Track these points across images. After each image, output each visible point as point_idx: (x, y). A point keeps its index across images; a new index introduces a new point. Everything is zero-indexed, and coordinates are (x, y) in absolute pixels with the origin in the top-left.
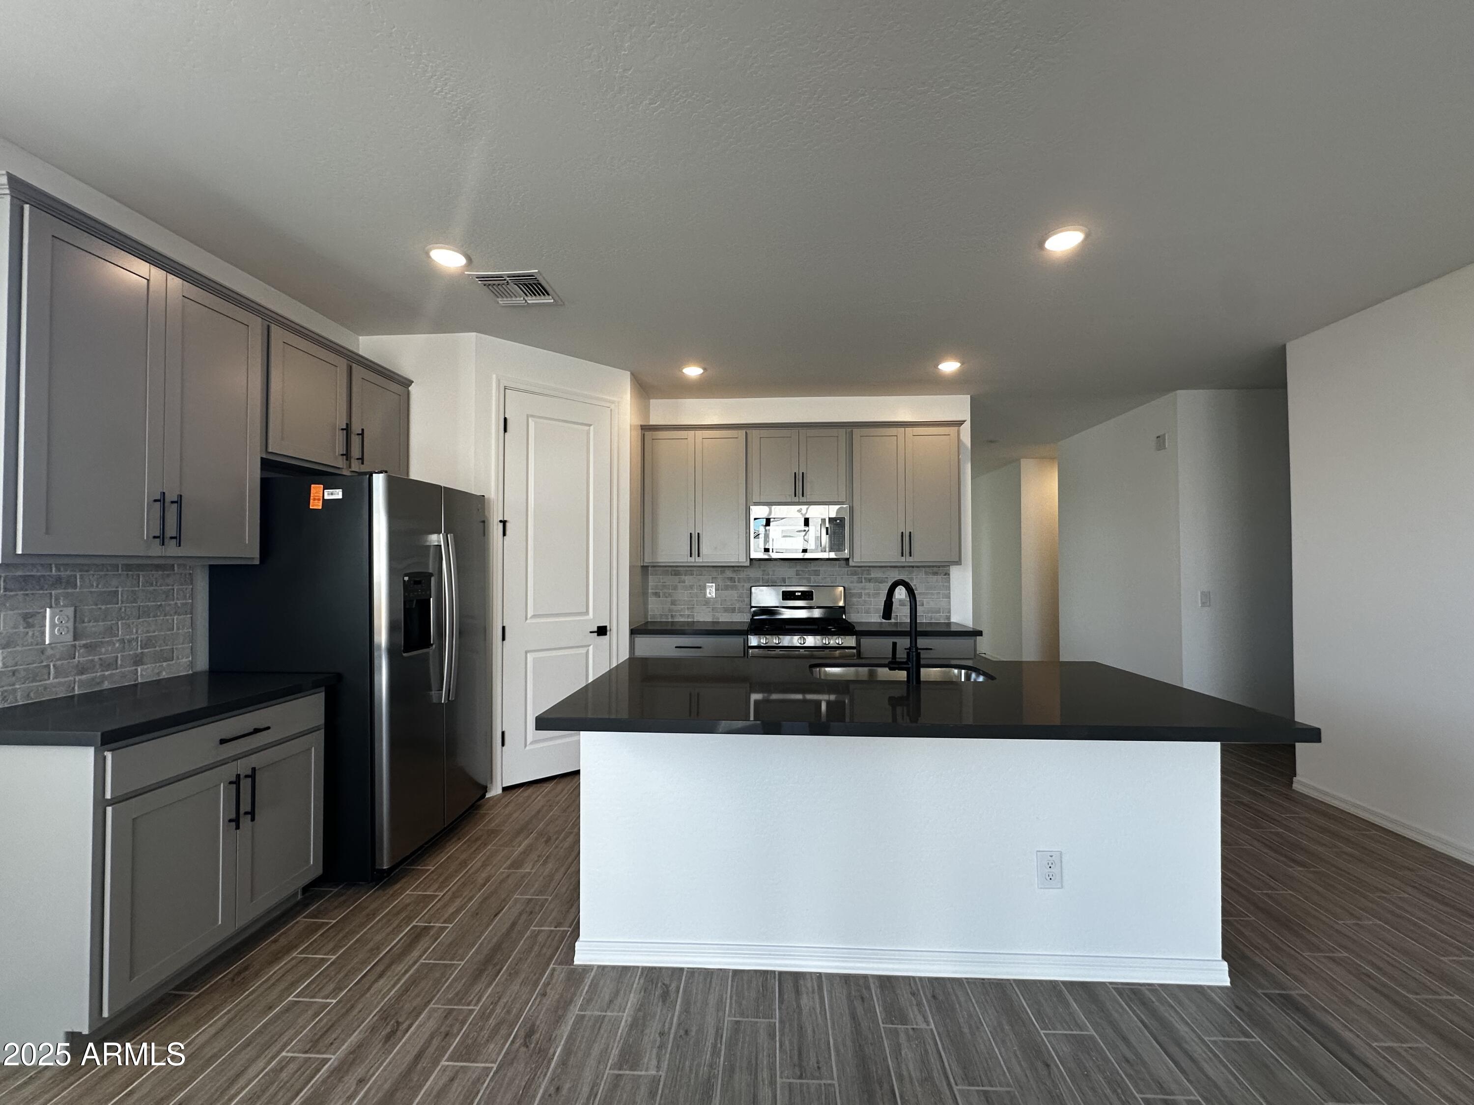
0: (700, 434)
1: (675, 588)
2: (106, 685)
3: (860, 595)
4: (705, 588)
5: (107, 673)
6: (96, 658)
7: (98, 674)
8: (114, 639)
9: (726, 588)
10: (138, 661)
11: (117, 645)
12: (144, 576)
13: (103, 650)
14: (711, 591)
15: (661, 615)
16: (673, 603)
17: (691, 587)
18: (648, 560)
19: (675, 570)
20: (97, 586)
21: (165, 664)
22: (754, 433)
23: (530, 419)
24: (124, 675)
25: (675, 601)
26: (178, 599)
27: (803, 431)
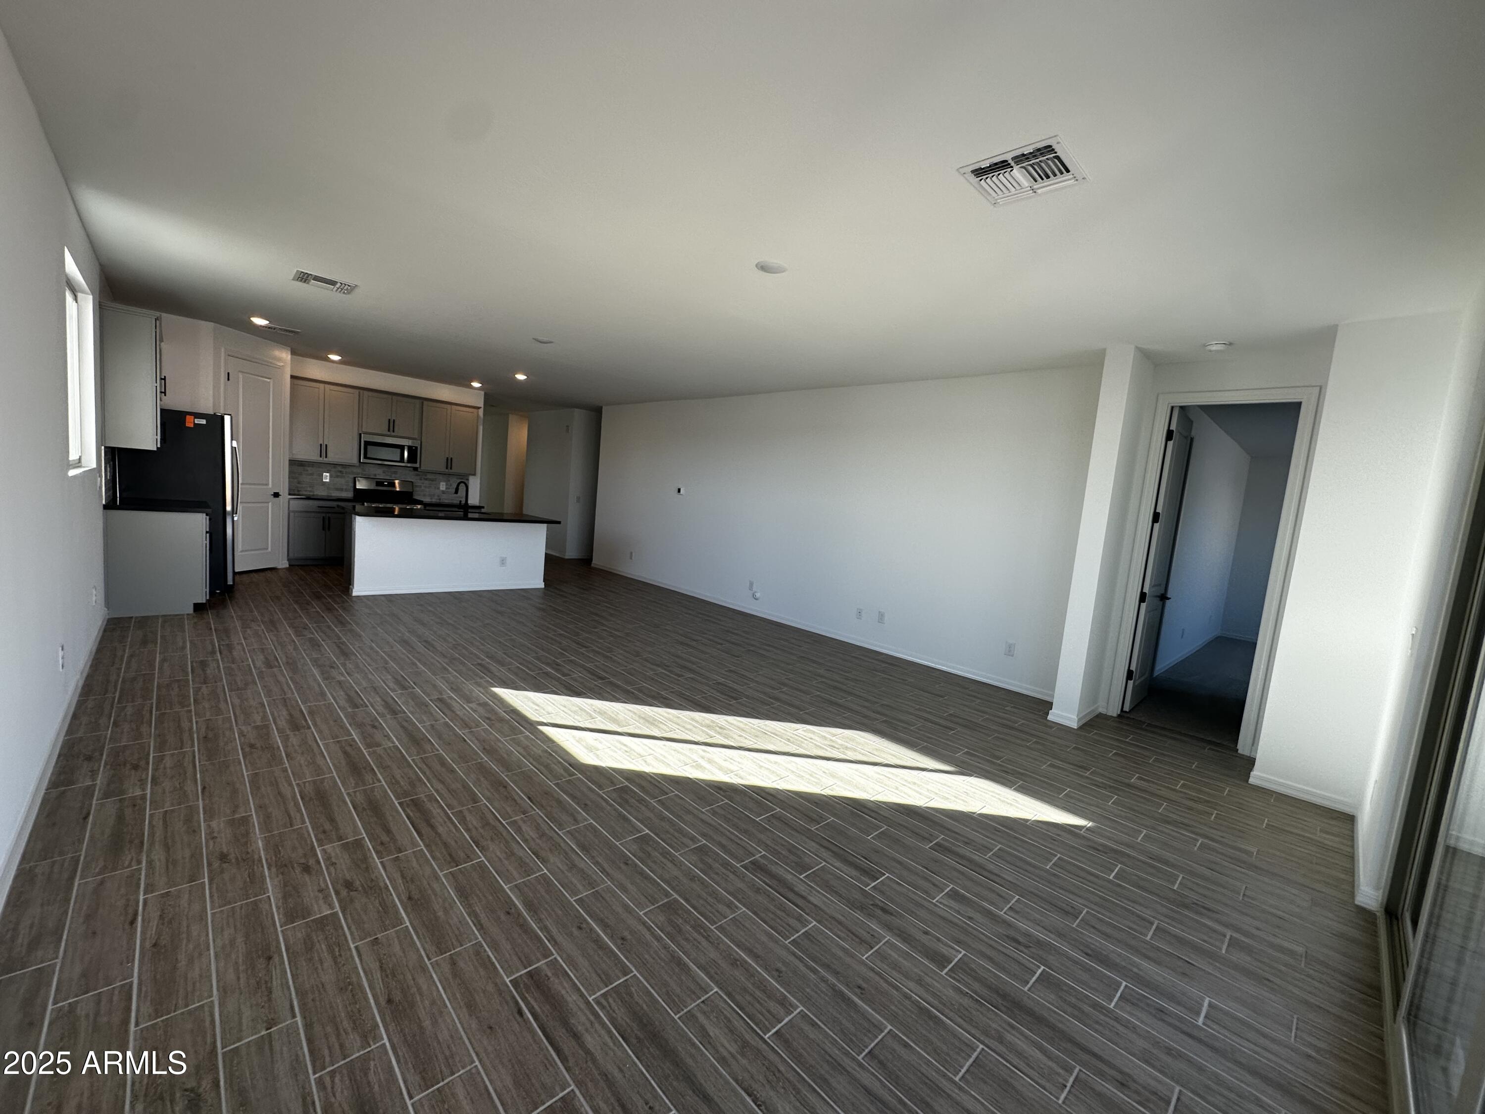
0: (328, 387)
1: (301, 474)
3: (421, 486)
4: (322, 476)
9: (337, 476)
14: (326, 477)
17: (312, 474)
22: (365, 393)
23: (240, 374)
27: (395, 397)
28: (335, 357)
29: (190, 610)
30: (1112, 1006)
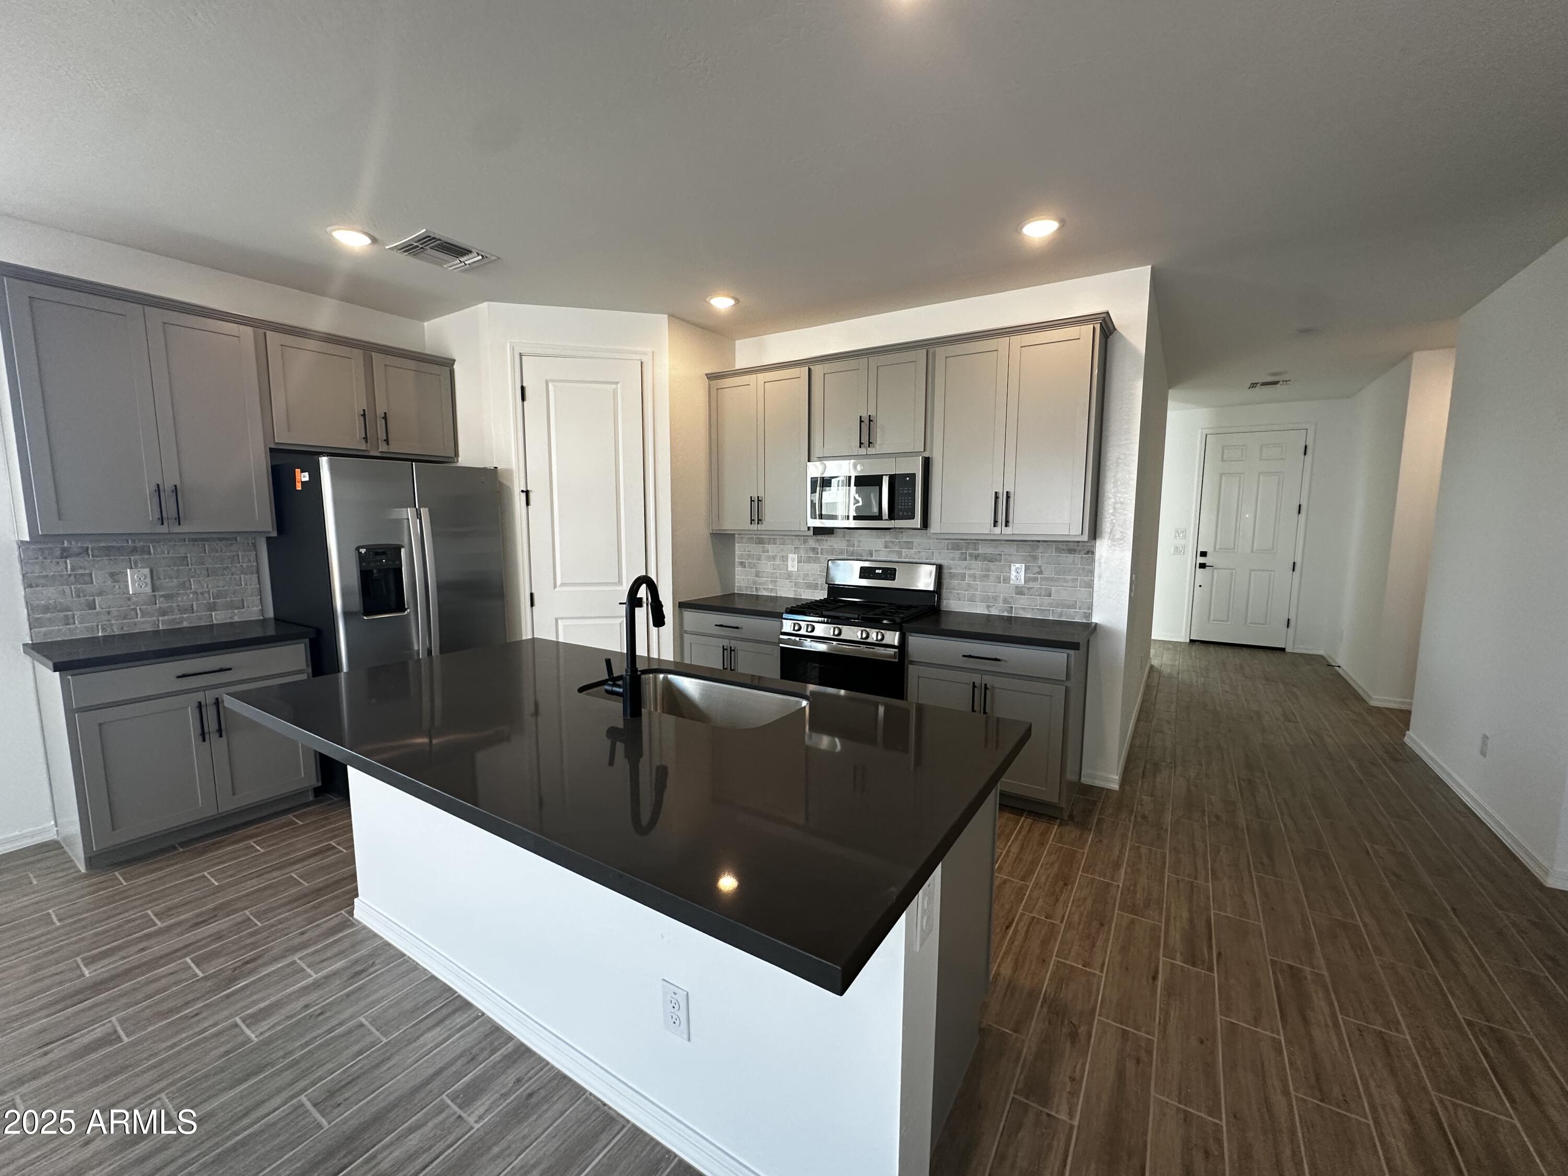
0: (762, 377)
1: (759, 558)
2: (185, 624)
3: (963, 577)
4: (785, 559)
5: (185, 616)
6: (175, 605)
7: (178, 617)
8: (188, 591)
9: (809, 560)
10: (212, 607)
11: (191, 596)
12: (208, 545)
13: (179, 599)
14: (793, 564)
15: (747, 588)
16: (758, 574)
17: (774, 558)
18: (715, 527)
20: (168, 553)
21: (236, 611)
22: (818, 370)
23: (550, 385)
24: (200, 618)
25: (760, 572)
26: (243, 562)
27: (874, 361)
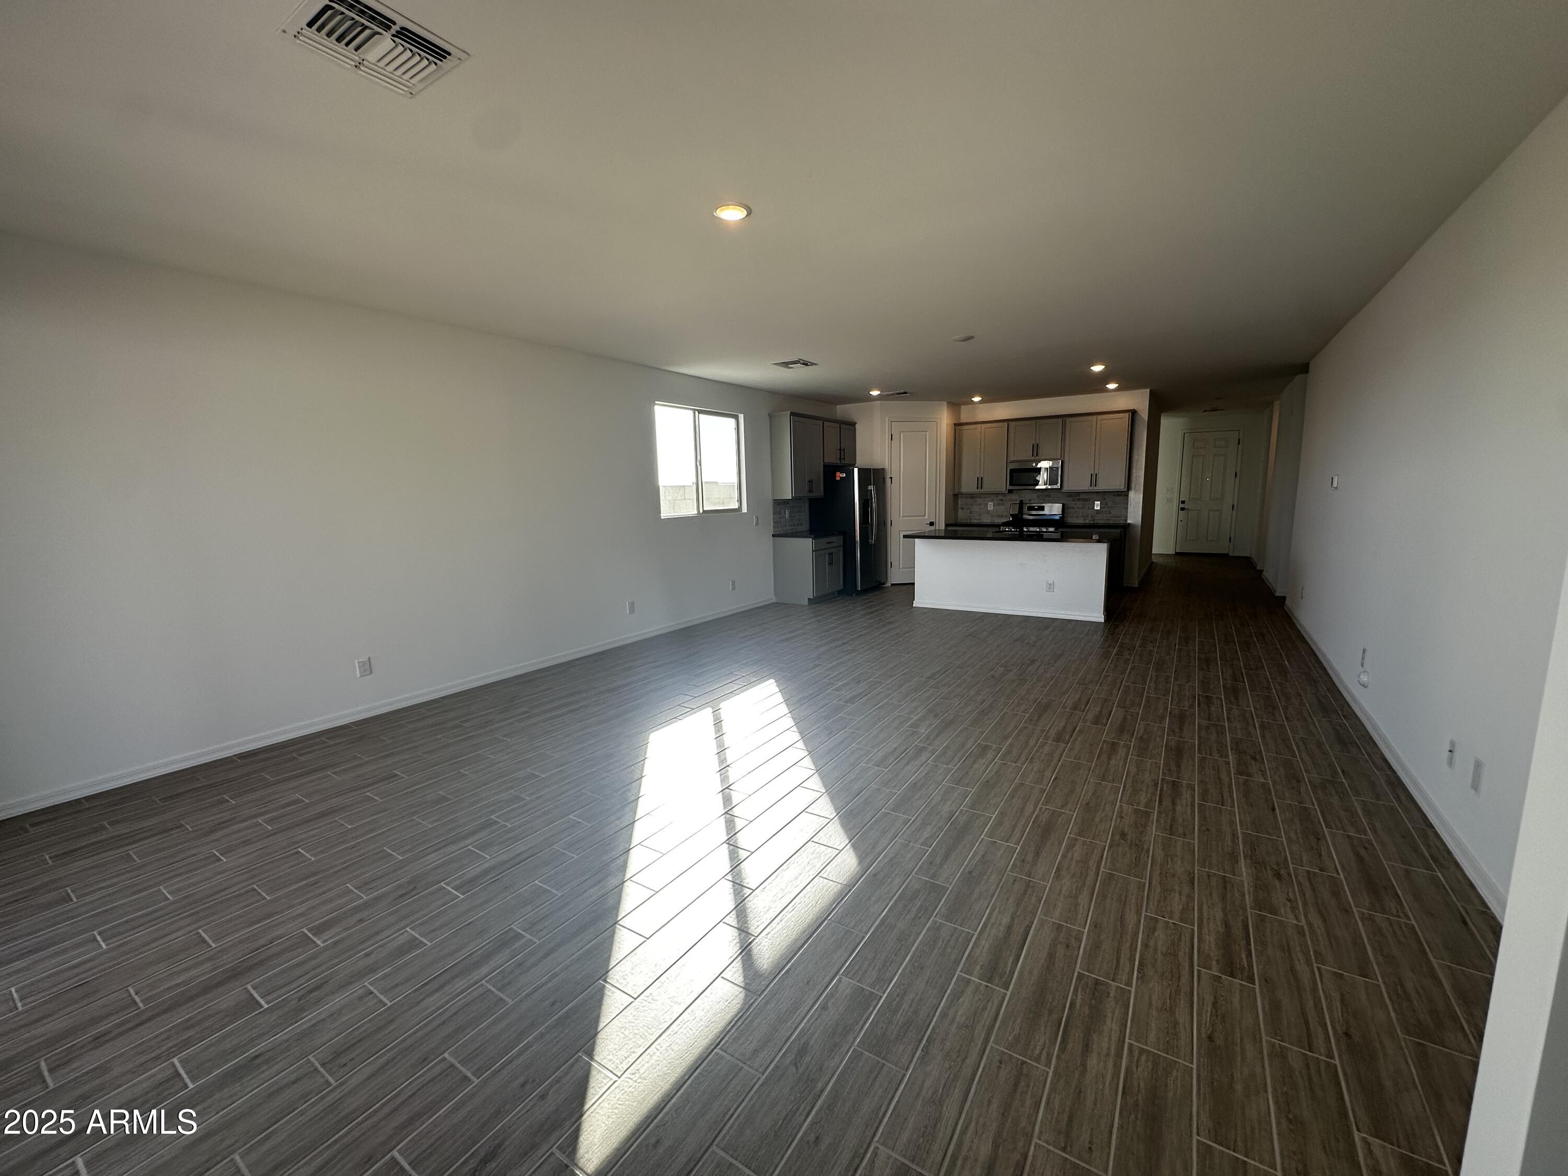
0: (983, 426)
1: (972, 505)
3: (1073, 508)
4: (986, 505)
9: (999, 504)
14: (991, 506)
15: (965, 519)
16: (971, 513)
17: (980, 504)
18: (956, 491)
19: (972, 496)
22: (1011, 424)
23: (902, 433)
25: (972, 511)
27: (1038, 421)
28: (977, 399)
29: (806, 603)
30: (175, 1060)
